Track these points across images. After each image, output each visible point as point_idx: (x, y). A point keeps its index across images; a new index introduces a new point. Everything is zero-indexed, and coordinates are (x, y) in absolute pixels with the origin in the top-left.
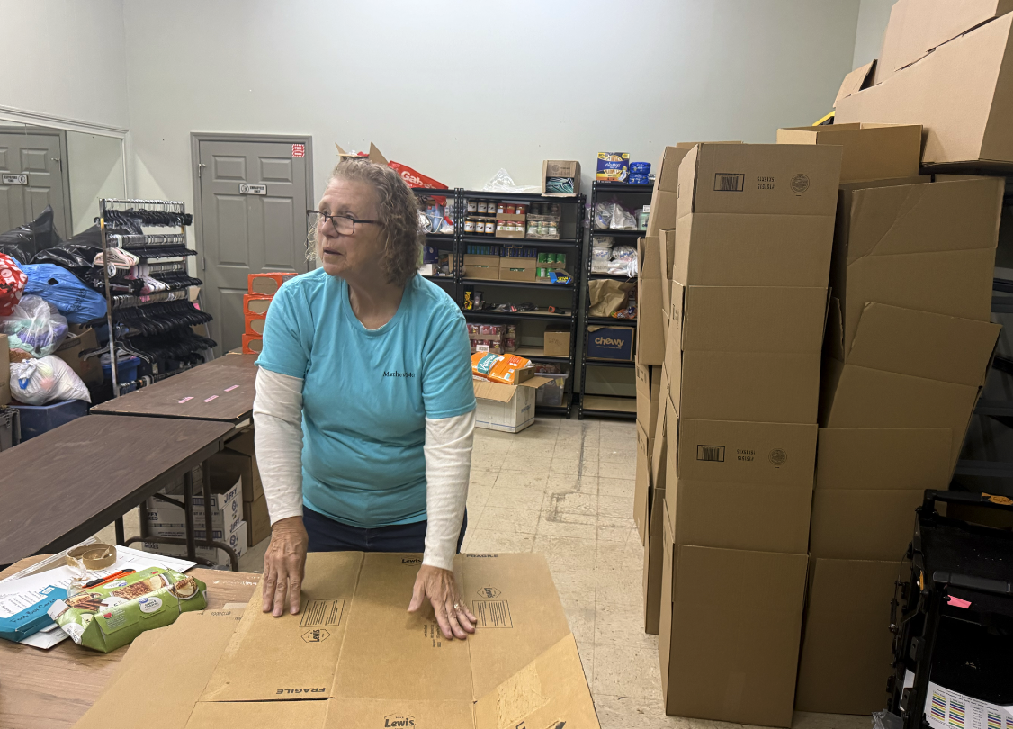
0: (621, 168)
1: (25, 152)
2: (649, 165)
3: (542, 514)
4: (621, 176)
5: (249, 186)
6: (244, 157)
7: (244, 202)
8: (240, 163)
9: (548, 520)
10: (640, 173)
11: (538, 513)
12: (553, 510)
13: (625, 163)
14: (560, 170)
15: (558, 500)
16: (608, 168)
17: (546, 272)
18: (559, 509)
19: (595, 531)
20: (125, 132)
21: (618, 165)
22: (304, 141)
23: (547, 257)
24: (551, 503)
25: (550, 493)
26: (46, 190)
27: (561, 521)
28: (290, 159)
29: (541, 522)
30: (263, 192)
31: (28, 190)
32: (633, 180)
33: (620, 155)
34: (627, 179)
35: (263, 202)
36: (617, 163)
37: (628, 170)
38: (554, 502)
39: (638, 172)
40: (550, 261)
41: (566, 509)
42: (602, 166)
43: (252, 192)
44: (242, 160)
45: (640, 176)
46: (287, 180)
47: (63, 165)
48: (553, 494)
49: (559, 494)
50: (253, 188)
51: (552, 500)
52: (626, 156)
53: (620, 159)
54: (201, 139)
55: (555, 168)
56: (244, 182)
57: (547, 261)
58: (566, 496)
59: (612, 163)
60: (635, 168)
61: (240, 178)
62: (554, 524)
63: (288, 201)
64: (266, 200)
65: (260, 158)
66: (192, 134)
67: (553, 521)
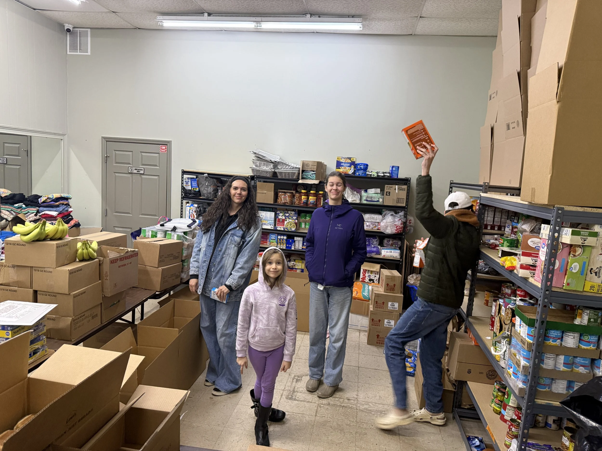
0: (350, 166)
1: (6, 145)
2: (367, 165)
3: (284, 393)
4: (350, 171)
5: (134, 168)
6: (132, 151)
7: (131, 177)
8: (129, 155)
9: (287, 398)
10: (362, 169)
11: (282, 392)
12: (292, 390)
13: (353, 163)
14: (310, 166)
15: (297, 381)
16: (343, 166)
17: (305, 225)
18: (296, 390)
19: (316, 408)
20: (64, 135)
21: (349, 165)
22: (166, 144)
23: (306, 216)
24: (292, 384)
25: (293, 376)
26: (18, 167)
27: (295, 400)
28: (159, 153)
29: (282, 400)
30: (142, 172)
31: (7, 166)
32: (357, 173)
33: (350, 159)
34: (354, 173)
35: (142, 178)
36: (348, 163)
37: (355, 168)
38: (294, 383)
39: (361, 169)
40: (308, 218)
41: (301, 389)
42: (339, 164)
43: (135, 171)
44: (130, 153)
45: (362, 171)
46: (156, 166)
47: (28, 153)
48: (295, 376)
49: (298, 377)
50: (136, 169)
51: (293, 382)
52: (353, 159)
53: (350, 161)
54: (107, 140)
55: (307, 165)
56: (132, 166)
57: (306, 218)
58: (303, 377)
59: (345, 163)
60: (359, 166)
61: (129, 164)
62: (290, 401)
63: (156, 177)
64: (143, 176)
65: (141, 152)
66: (102, 137)
67: (291, 399)
